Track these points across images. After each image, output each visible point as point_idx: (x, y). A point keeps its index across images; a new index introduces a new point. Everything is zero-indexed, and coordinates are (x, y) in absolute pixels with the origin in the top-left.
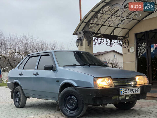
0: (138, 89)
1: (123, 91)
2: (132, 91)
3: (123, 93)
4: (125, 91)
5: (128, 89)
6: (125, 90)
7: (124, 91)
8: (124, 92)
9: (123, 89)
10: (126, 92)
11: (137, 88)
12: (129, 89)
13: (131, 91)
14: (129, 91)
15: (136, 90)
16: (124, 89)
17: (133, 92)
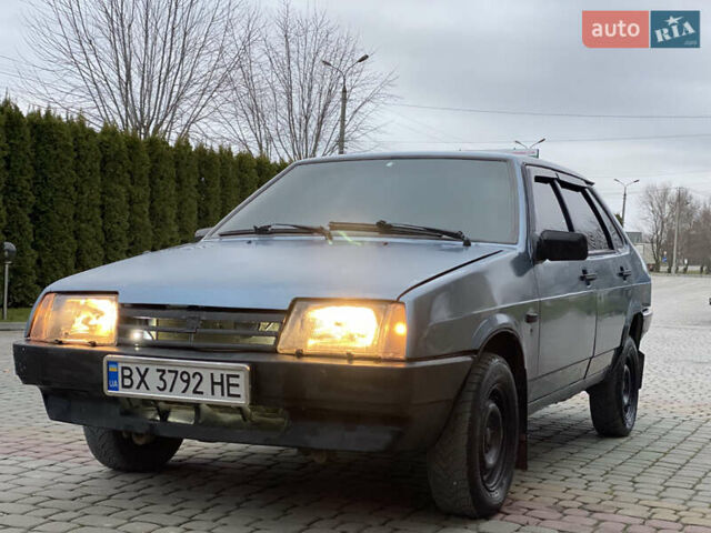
0: (232, 381)
1: (124, 377)
2: (188, 381)
3: (124, 386)
4: (137, 379)
5: (153, 369)
6: (135, 371)
7: (127, 373)
8: (127, 382)
9: (120, 365)
10: (143, 380)
11: (226, 373)
12: (164, 371)
13: (180, 385)
14: (161, 378)
15: (213, 383)
16: (133, 367)
17: (195, 392)
